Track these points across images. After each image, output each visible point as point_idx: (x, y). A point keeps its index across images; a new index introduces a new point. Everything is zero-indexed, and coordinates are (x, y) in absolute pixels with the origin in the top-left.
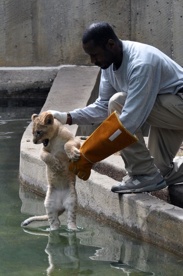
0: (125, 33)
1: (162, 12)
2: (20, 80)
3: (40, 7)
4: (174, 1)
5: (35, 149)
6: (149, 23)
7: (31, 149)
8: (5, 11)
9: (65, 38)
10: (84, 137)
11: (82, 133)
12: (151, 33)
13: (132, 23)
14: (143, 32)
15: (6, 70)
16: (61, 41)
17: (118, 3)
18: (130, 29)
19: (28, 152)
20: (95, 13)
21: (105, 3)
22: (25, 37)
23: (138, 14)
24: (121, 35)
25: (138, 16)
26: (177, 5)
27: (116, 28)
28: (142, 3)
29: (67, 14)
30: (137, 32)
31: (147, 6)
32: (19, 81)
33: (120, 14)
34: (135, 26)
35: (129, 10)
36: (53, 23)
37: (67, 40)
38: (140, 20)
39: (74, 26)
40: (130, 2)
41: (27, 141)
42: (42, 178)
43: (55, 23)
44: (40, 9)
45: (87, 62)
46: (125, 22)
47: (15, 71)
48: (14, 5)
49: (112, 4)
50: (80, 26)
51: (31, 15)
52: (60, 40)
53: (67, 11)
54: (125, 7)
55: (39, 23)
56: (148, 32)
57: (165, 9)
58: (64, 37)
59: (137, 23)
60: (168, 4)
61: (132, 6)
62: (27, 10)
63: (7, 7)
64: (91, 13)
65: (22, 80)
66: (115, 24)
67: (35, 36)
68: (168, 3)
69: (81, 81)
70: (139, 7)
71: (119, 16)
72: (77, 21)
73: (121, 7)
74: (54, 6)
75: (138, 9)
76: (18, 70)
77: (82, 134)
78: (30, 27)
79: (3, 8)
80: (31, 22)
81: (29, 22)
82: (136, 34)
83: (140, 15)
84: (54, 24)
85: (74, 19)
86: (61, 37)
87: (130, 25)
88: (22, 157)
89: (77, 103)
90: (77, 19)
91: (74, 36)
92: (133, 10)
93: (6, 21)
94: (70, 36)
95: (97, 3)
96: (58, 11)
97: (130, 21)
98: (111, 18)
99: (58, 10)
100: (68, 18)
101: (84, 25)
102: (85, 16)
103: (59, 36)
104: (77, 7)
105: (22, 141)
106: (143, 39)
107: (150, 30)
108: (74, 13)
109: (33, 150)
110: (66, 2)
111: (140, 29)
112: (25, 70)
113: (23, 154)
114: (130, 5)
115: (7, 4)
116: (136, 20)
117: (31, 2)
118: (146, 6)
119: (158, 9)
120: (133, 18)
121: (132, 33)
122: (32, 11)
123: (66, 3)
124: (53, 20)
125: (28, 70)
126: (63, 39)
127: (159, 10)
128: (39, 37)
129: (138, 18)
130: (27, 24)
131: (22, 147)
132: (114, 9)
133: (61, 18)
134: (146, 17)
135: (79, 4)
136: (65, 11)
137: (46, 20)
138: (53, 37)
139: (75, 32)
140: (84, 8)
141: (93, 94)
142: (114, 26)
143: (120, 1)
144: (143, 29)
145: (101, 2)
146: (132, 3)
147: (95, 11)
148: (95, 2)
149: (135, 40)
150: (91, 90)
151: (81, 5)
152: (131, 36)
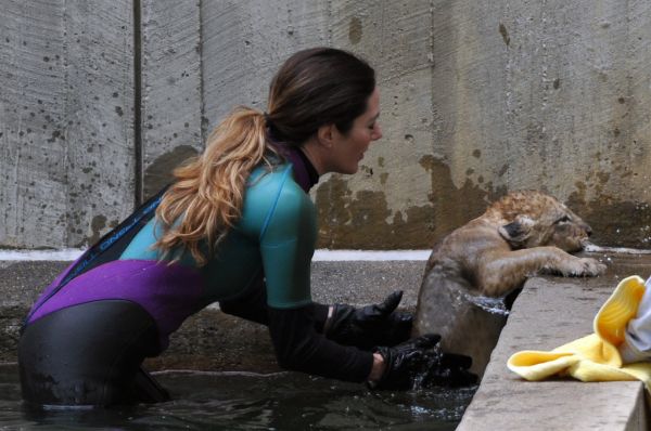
3: (463, 25)
9: (556, 142)
15: (332, 263)
16: (543, 154)
22: (407, 137)
29: (567, 52)
36: (514, 86)
37: (565, 150)
39: (594, 99)
43: (522, 86)
44: (463, 32)
47: (367, 265)
51: (430, 56)
52: (539, 150)
53: (568, 41)
55: (460, 85)
58: (554, 139)
62: (415, 35)
63: (339, 24)
67: (443, 134)
72: (604, 78)
74: (515, 23)
76: (378, 263)
78: (427, 102)
79: (322, 28)
80: (428, 79)
81: (423, 79)
84: (516, 90)
85: (595, 72)
86: (541, 137)
89: (600, 392)
90: (605, 72)
91: (592, 136)
94: (578, 135)
96: (531, 41)
99: (534, 36)
100: (571, 67)
101: (630, 93)
102: (634, 62)
103: (535, 135)
104: (606, 26)
108: (592, 50)
110: (562, 7)
112: (406, 261)
115: (340, 12)
117: (432, 5)
122: (433, 38)
123: (564, 10)
124: (513, 74)
126: (550, 147)
128: (459, 137)
130: (412, 90)
133: (545, 69)
135: (615, 16)
136: (560, 41)
137: (488, 75)
138: (512, 140)
139: (597, 121)
140: (633, 29)
151: (619, 18)
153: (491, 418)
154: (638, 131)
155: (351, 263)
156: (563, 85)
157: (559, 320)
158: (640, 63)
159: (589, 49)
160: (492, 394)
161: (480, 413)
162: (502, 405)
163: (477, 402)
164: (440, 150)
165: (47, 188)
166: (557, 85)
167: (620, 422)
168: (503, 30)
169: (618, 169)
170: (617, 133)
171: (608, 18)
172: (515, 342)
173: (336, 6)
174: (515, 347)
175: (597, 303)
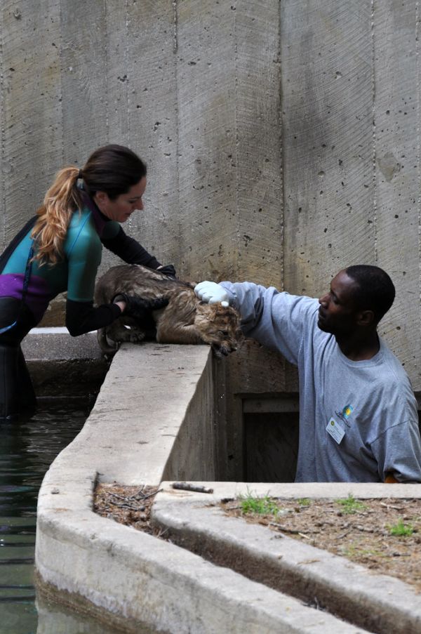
0: (271, 251)
1: (353, 206)
4: (380, 183)
5: (71, 511)
6: (325, 231)
7: (60, 509)
8: (4, 203)
10: (179, 483)
11: (177, 475)
12: (331, 253)
13: (288, 229)
14: (311, 249)
17: (256, 187)
18: (283, 244)
19: (55, 519)
20: (206, 208)
21: (228, 186)
23: (300, 209)
24: (263, 258)
25: (301, 214)
26: (387, 192)
27: (252, 241)
28: (308, 187)
30: (299, 250)
31: (322, 192)
32: (36, 359)
33: (260, 210)
34: (294, 237)
35: (281, 201)
38: (305, 222)
39: (159, 238)
40: (283, 184)
41: (53, 493)
42: (85, 575)
46: (272, 228)
48: (25, 191)
49: (244, 188)
50: (172, 236)
54: (273, 195)
56: (323, 249)
57: (361, 200)
59: (298, 229)
60: (368, 189)
61: (288, 192)
63: (9, 195)
64: (195, 208)
65: (42, 356)
66: (249, 233)
68: (366, 186)
69: (174, 359)
70: (303, 196)
71: (257, 213)
72: (165, 225)
73: (263, 194)
75: (300, 199)
77: (175, 476)
82: (295, 255)
83: (306, 212)
85: (160, 221)
87: (283, 234)
88: (41, 528)
89: (165, 408)
90: (165, 222)
92: (289, 202)
93: (8, 226)
95: (209, 185)
97: (282, 225)
98: (241, 220)
100: (146, 219)
101: (180, 234)
102: (182, 215)
104: (166, 195)
105: (42, 491)
106: (312, 265)
107: (327, 246)
108: (158, 209)
109: (65, 513)
111: (306, 244)
112: (51, 334)
113: (44, 521)
114: (283, 190)
115: (10, 187)
116: (297, 223)
118: (319, 192)
119: (344, 200)
120: (289, 219)
121: (288, 252)
125: (56, 334)
127: (347, 200)
129: (301, 220)
131: (41, 506)
132: (248, 200)
134: (319, 217)
135: (171, 189)
139: (161, 251)
140: (181, 196)
141: (200, 386)
142: (247, 237)
143: (261, 182)
144: (312, 243)
145: (218, 183)
146: (286, 187)
147: (205, 203)
148: (205, 183)
149: (294, 268)
150: (197, 379)
151: (173, 190)
152: (287, 259)
153: (100, 424)
154: (185, 256)
156: (141, 230)
158: (186, 216)
159: (156, 209)
160: (101, 411)
161: (94, 423)
162: (107, 418)
163: (92, 416)
167: (176, 427)
171: (167, 190)
172: (115, 380)
173: (8, 184)
174: (114, 383)
175: (162, 358)
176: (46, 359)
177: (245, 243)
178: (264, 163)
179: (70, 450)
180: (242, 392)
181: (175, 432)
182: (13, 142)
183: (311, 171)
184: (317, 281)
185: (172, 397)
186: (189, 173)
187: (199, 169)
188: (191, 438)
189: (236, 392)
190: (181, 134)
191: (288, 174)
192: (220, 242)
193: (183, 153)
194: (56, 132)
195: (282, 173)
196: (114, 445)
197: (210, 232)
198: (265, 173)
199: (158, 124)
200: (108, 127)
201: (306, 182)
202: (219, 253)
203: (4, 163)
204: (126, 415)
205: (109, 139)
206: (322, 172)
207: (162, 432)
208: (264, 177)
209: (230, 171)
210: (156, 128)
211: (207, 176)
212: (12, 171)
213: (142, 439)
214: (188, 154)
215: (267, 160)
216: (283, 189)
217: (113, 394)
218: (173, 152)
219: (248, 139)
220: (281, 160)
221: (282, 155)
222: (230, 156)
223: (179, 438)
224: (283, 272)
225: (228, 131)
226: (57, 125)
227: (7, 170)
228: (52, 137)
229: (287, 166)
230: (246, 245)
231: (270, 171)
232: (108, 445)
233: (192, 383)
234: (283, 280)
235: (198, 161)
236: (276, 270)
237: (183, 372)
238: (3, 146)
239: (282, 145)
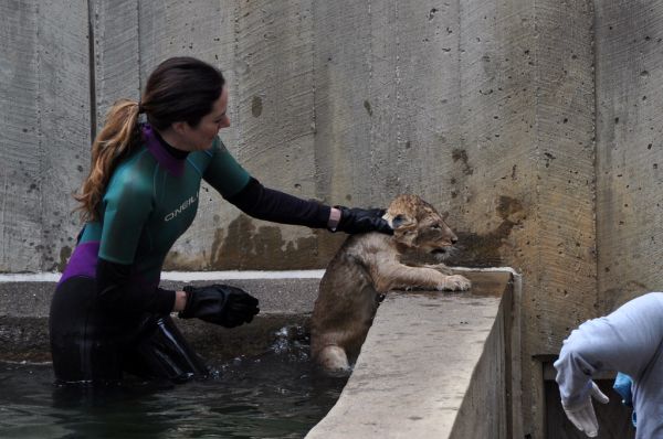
0: (579, 173)
2: (280, 308)
3: (337, 102)
6: (650, 147)
8: (238, 112)
9: (408, 189)
12: (656, 175)
13: (602, 145)
14: (631, 170)
17: (560, 91)
18: (595, 164)
20: (496, 118)
21: (525, 90)
22: (297, 185)
23: (617, 120)
24: (570, 182)
25: (617, 126)
27: (555, 161)
28: (627, 91)
29: (415, 121)
30: (615, 172)
31: (645, 98)
32: (279, 312)
33: (566, 120)
34: (609, 155)
35: (593, 109)
36: (376, 146)
38: (624, 136)
39: (436, 156)
40: (595, 87)
43: (382, 147)
44: (337, 107)
45: (474, 255)
46: (581, 143)
47: (267, 282)
48: (265, 96)
49: (544, 93)
51: (313, 125)
53: (416, 113)
54: (581, 102)
55: (336, 146)
56: (646, 171)
58: (406, 186)
59: (614, 145)
61: (601, 97)
62: (302, 110)
63: (245, 101)
64: (482, 118)
65: (286, 307)
66: (551, 150)
67: (323, 182)
69: (455, 310)
70: (621, 102)
71: (561, 125)
72: (443, 139)
73: (569, 100)
74: (377, 100)
75: (617, 107)
76: (275, 280)
78: (311, 158)
79: (232, 105)
80: (312, 142)
81: (308, 142)
82: (611, 178)
83: (624, 123)
84: (378, 149)
85: (436, 135)
86: (397, 185)
87: (595, 151)
89: (444, 375)
90: (444, 135)
91: (434, 184)
92: (602, 110)
93: (242, 141)
94: (424, 183)
95: (500, 89)
96: (389, 113)
97: (594, 139)
98: (541, 133)
99: (390, 110)
100: (418, 132)
102: (466, 128)
103: (392, 183)
104: (445, 101)
106: (633, 191)
107: (651, 166)
108: (434, 119)
110: (411, 87)
111: (624, 165)
112: (297, 279)
114: (595, 95)
115: (245, 92)
116: (613, 137)
117: (314, 87)
118: (640, 98)
120: (602, 132)
121: (602, 175)
122: (315, 111)
123: (413, 90)
124: (375, 138)
125: (304, 279)
128: (335, 185)
129: (618, 133)
130: (300, 150)
132: (550, 107)
133: (399, 133)
134: (641, 129)
135: (451, 94)
136: (411, 113)
137: (356, 138)
138: (375, 187)
139: (438, 173)
140: (465, 103)
141: (489, 345)
142: (548, 155)
143: (567, 85)
144: (632, 162)
145: (512, 86)
146: (599, 91)
147: (495, 112)
148: (495, 86)
149: (609, 194)
150: (484, 336)
151: (455, 95)
152: (599, 184)
153: (362, 395)
154: (470, 180)
155: (255, 281)
156: (413, 146)
157: (413, 322)
158: (470, 129)
159: (432, 119)
160: (363, 377)
161: (353, 392)
162: (370, 385)
163: (351, 384)
164: (321, 196)
165: (26, 226)
166: (408, 145)
167: (458, 397)
168: (367, 105)
169: (455, 208)
170: (453, 181)
171: (446, 95)
172: (380, 339)
173: (242, 88)
174: (379, 342)
175: (439, 309)
176: (291, 311)
177: (545, 162)
178: (571, 60)
179: (323, 427)
180: (543, 353)
181: (458, 404)
182: (249, 35)
183: (631, 71)
184: (638, 212)
185: (452, 360)
186: (474, 72)
187: (486, 69)
188: (477, 412)
189: (534, 354)
190: (464, 24)
191: (601, 74)
192: (513, 163)
193: (466, 48)
194: (305, 22)
195: (594, 73)
196: (379, 422)
197: (502, 149)
198: (572, 73)
199: (434, 10)
200: (370, 15)
201: (624, 84)
202: (513, 175)
203: (238, 62)
204: (394, 382)
205: (371, 30)
206: (645, 72)
207: (441, 404)
208: (571, 79)
209: (528, 70)
210: (432, 17)
211: (497, 78)
212: (248, 71)
213: (415, 413)
214: (473, 49)
215: (574, 57)
216: (594, 93)
217: (377, 356)
218: (454, 48)
219: (551, 30)
220: (592, 57)
221: (594, 50)
222: (527, 52)
223: (462, 412)
224: (595, 200)
225: (524, 20)
226: (305, 13)
227: (241, 70)
228: (299, 28)
229: (600, 64)
230: (547, 165)
231: (578, 71)
232: (372, 421)
233: (479, 342)
234: (595, 209)
235: (486, 58)
236: (586, 197)
237: (467, 327)
238: (237, 40)
239: (593, 38)
